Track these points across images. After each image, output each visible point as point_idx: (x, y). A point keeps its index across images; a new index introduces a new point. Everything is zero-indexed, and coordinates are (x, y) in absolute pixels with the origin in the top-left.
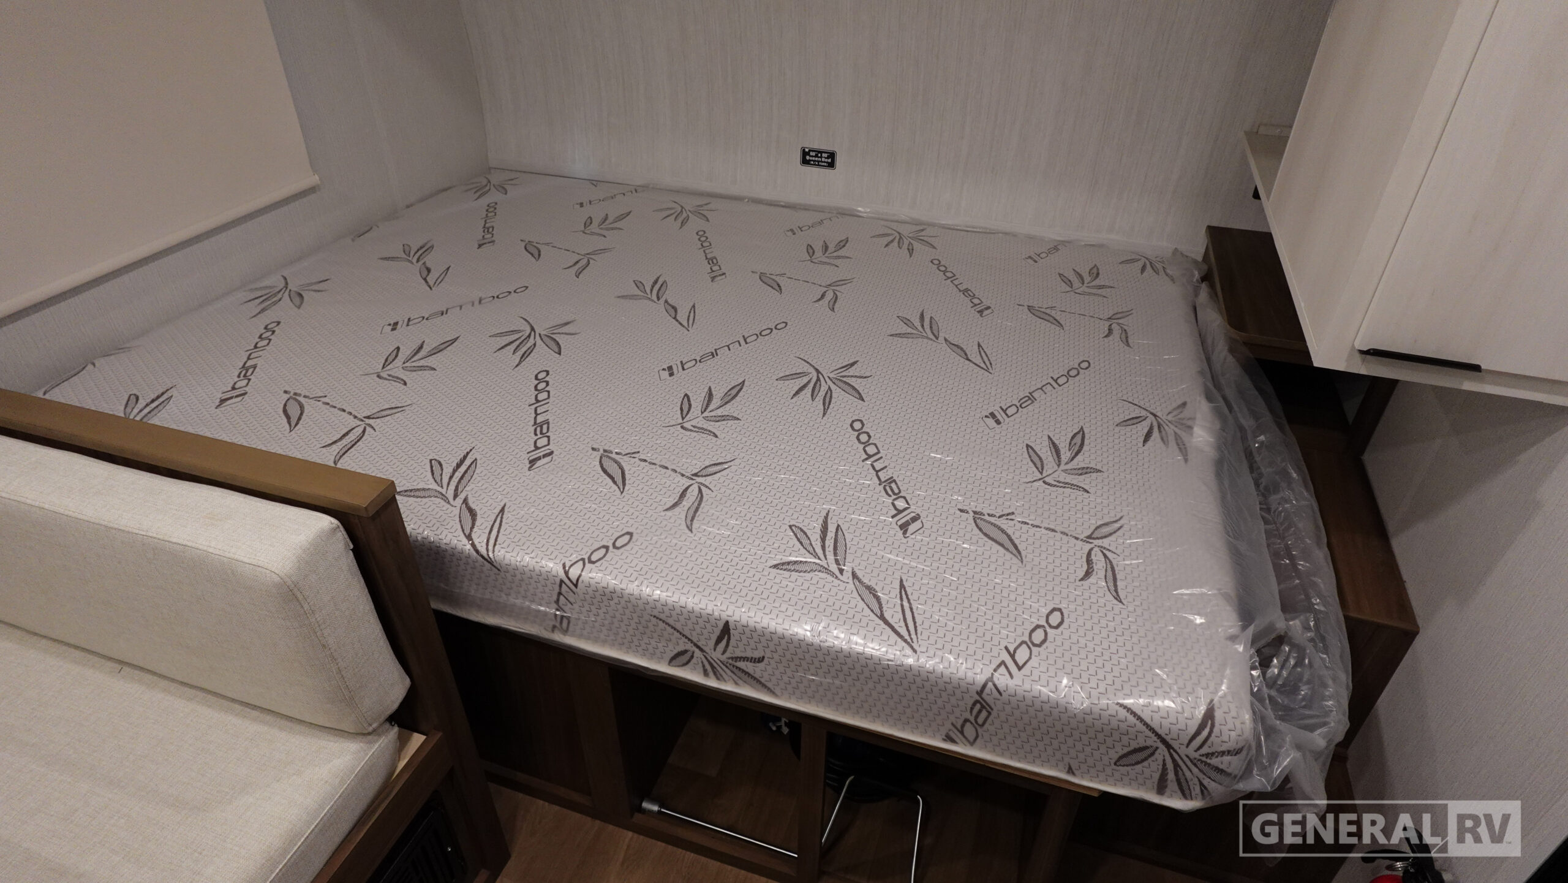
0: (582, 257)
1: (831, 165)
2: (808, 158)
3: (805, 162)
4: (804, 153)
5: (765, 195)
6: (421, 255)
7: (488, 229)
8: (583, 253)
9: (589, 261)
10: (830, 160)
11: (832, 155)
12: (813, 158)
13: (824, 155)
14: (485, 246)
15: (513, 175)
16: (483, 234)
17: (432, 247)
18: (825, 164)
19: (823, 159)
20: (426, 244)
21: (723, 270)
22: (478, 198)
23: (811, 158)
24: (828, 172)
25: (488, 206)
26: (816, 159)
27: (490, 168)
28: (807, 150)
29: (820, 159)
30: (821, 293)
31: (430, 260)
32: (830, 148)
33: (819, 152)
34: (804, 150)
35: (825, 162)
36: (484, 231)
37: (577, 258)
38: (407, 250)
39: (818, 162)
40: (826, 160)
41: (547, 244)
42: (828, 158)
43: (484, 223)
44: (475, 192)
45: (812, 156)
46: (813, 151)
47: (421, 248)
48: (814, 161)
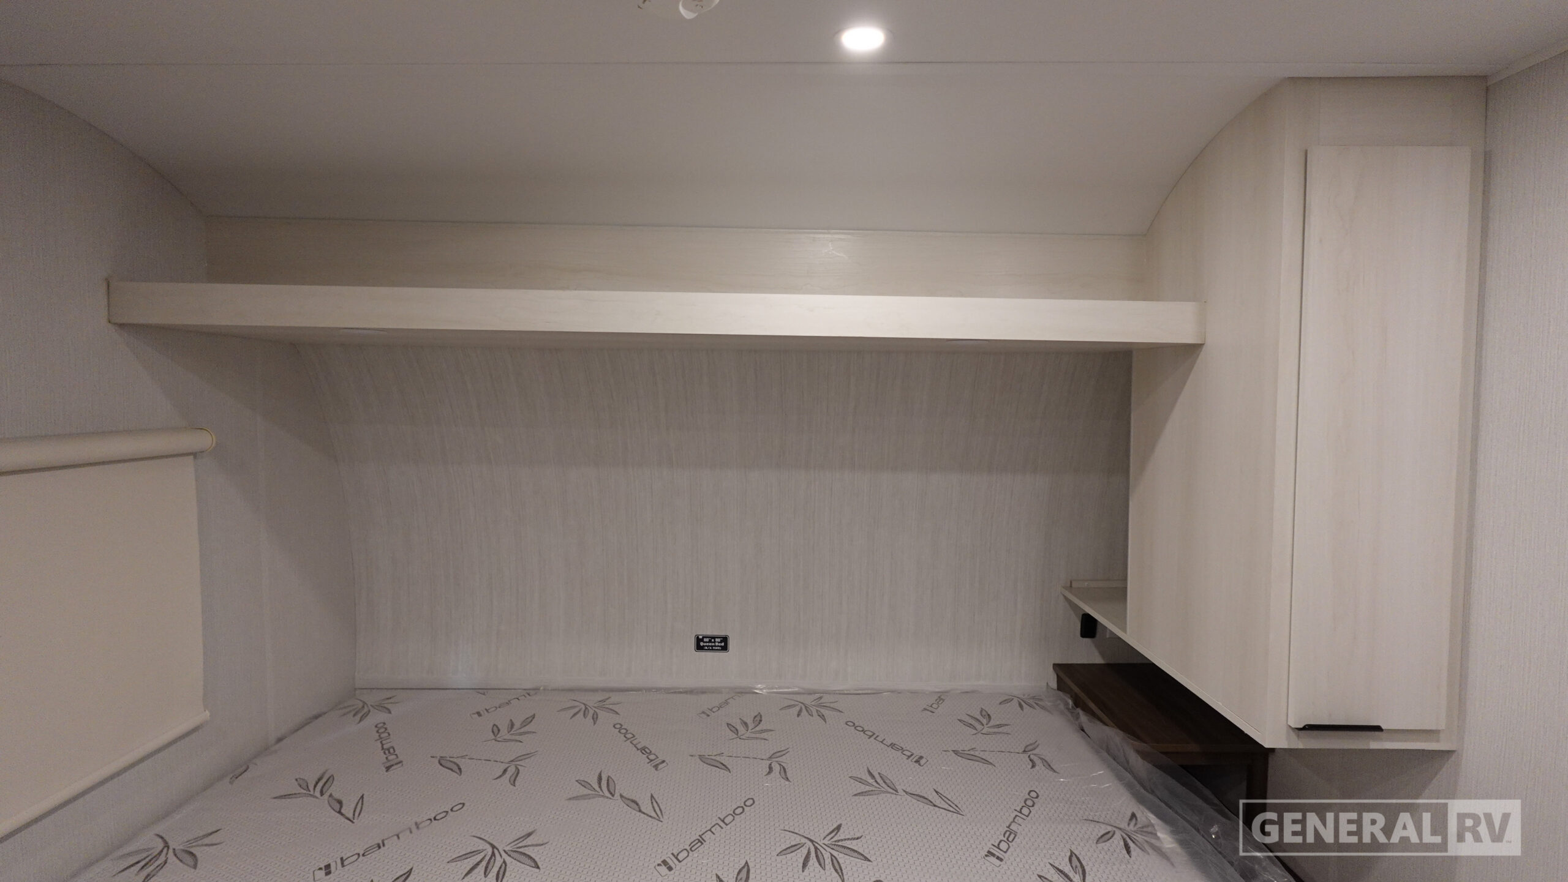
0: (507, 765)
1: (725, 648)
2: (702, 644)
3: (699, 648)
4: (699, 640)
5: (663, 683)
6: (323, 787)
7: (388, 750)
8: (507, 761)
9: (517, 768)
10: (723, 644)
11: (725, 639)
12: (707, 644)
13: (717, 640)
14: (393, 768)
15: (388, 694)
16: (385, 756)
17: (332, 777)
18: (719, 648)
19: (717, 644)
20: (324, 773)
21: (661, 758)
22: (360, 721)
23: (705, 644)
24: (722, 654)
25: (376, 726)
26: (710, 644)
27: (355, 689)
28: (701, 637)
29: (713, 644)
30: (768, 766)
31: (335, 790)
32: (723, 634)
33: (712, 638)
34: (698, 637)
35: (718, 646)
36: (385, 753)
37: (504, 766)
38: (303, 784)
39: (712, 646)
40: (719, 645)
41: (462, 757)
42: (721, 642)
43: (380, 745)
44: (354, 715)
45: (706, 642)
46: (706, 637)
47: (319, 780)
48: (708, 646)
